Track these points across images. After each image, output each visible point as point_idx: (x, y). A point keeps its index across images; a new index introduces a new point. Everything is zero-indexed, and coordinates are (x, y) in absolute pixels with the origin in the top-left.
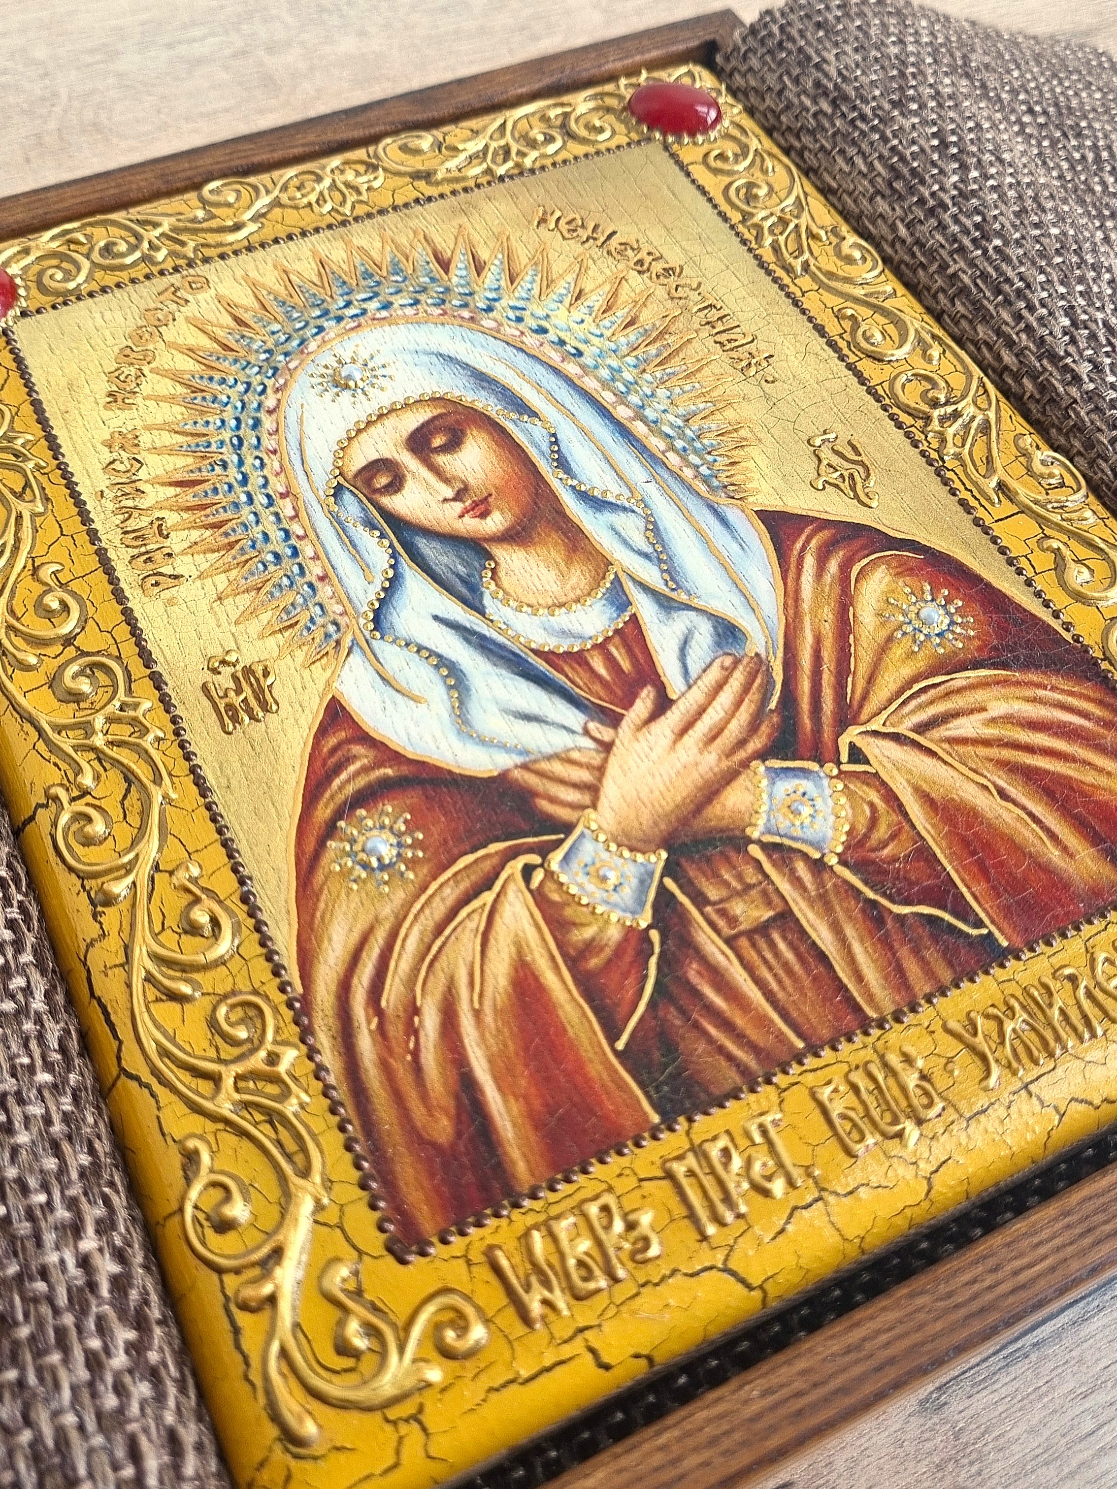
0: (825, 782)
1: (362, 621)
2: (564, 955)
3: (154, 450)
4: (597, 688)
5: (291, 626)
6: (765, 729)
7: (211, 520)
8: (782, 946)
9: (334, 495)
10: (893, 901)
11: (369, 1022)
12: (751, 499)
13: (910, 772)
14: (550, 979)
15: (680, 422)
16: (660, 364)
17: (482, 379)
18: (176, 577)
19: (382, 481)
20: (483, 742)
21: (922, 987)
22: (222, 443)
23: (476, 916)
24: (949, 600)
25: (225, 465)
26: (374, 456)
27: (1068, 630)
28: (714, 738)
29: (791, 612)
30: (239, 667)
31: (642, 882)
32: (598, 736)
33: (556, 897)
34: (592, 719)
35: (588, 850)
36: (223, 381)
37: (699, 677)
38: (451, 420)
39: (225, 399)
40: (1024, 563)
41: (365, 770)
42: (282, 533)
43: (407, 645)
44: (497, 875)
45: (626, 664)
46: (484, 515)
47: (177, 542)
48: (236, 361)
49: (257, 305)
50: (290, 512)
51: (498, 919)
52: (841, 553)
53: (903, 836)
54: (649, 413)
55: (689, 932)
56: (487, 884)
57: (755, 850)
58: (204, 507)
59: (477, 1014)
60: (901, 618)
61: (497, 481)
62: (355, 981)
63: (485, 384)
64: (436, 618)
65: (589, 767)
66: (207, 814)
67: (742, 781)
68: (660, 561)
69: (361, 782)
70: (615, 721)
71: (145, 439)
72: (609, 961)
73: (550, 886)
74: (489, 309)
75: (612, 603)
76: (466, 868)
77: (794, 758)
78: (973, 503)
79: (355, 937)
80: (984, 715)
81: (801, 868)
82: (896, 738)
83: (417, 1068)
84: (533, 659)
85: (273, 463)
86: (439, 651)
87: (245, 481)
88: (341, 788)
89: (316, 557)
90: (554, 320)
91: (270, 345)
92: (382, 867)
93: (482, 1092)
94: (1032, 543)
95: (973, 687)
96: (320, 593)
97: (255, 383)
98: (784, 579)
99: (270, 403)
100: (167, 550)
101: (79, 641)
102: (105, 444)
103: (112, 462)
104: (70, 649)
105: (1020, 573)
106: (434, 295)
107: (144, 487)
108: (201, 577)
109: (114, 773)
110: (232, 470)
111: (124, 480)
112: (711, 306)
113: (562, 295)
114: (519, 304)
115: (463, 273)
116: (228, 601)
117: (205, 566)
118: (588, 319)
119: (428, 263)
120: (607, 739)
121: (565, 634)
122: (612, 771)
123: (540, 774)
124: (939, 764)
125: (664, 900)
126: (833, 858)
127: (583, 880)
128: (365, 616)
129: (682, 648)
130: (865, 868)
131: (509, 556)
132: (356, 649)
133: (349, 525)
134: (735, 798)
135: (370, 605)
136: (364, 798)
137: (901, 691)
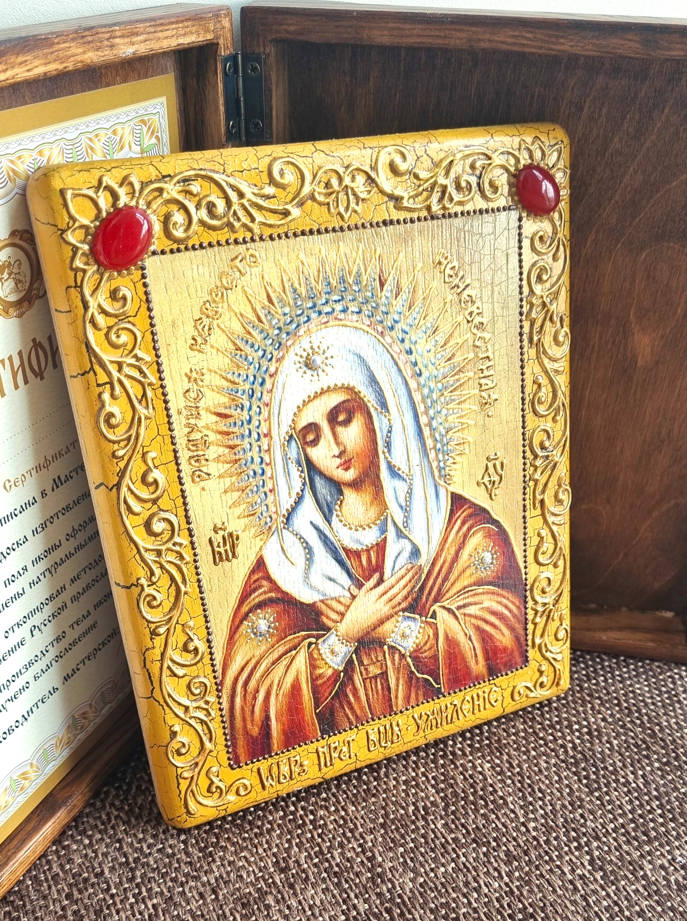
0: (419, 624)
1: (282, 518)
2: (311, 678)
3: (211, 387)
4: (360, 570)
5: (252, 515)
6: (410, 599)
7: (231, 443)
8: (379, 683)
9: (288, 441)
10: (419, 673)
11: (241, 693)
12: (452, 485)
13: (447, 625)
14: (304, 686)
15: (443, 433)
16: (451, 392)
17: (373, 380)
18: (209, 475)
19: (311, 437)
20: (311, 587)
21: (413, 702)
22: (244, 391)
23: (287, 660)
25: (242, 408)
26: (311, 421)
28: (391, 600)
30: (227, 532)
31: (346, 654)
32: (352, 592)
33: (316, 656)
34: (353, 584)
35: (332, 639)
36: (252, 346)
37: (397, 572)
38: (351, 404)
39: (251, 360)
40: (528, 541)
41: (265, 593)
42: (259, 460)
43: (296, 535)
44: (299, 645)
45: (374, 561)
46: (347, 469)
47: (212, 452)
48: (262, 331)
49: (281, 288)
50: (266, 448)
51: (294, 661)
52: (471, 521)
53: (433, 649)
54: (434, 424)
56: (294, 648)
57: (386, 647)
58: (228, 434)
59: (277, 695)
60: (477, 558)
61: (358, 449)
62: (240, 678)
63: (373, 384)
64: (311, 523)
65: (345, 605)
66: (201, 602)
67: (393, 620)
68: (406, 510)
69: (262, 598)
70: (360, 586)
71: (207, 377)
72: (325, 682)
73: (316, 652)
74: (392, 328)
75: (380, 529)
76: (290, 640)
77: (414, 613)
79: (244, 661)
80: (481, 606)
81: (397, 657)
82: (449, 610)
83: (253, 712)
84: (341, 551)
86: (308, 541)
87: (249, 422)
88: (254, 599)
89: (271, 478)
91: (281, 324)
92: (261, 635)
93: (271, 721)
94: (537, 532)
95: (483, 593)
96: (268, 499)
97: (268, 352)
98: (446, 530)
99: (272, 369)
100: (206, 457)
101: (160, 502)
102: (186, 375)
103: (188, 391)
104: (155, 506)
105: (525, 545)
106: (370, 308)
107: (202, 412)
108: (220, 477)
109: (166, 576)
110: (245, 412)
111: (193, 405)
112: (488, 357)
113: (427, 328)
114: (407, 329)
115: (389, 294)
116: (228, 494)
117: (222, 471)
118: (433, 350)
119: (375, 280)
120: (355, 594)
121: (358, 542)
122: (352, 608)
123: (327, 605)
124: (457, 622)
125: (350, 662)
126: (408, 654)
127: (327, 651)
128: (284, 516)
129: (397, 557)
130: (416, 659)
131: (350, 495)
132: (276, 533)
133: (290, 461)
134: (388, 626)
135: (287, 510)
136: (261, 605)
137: (460, 591)
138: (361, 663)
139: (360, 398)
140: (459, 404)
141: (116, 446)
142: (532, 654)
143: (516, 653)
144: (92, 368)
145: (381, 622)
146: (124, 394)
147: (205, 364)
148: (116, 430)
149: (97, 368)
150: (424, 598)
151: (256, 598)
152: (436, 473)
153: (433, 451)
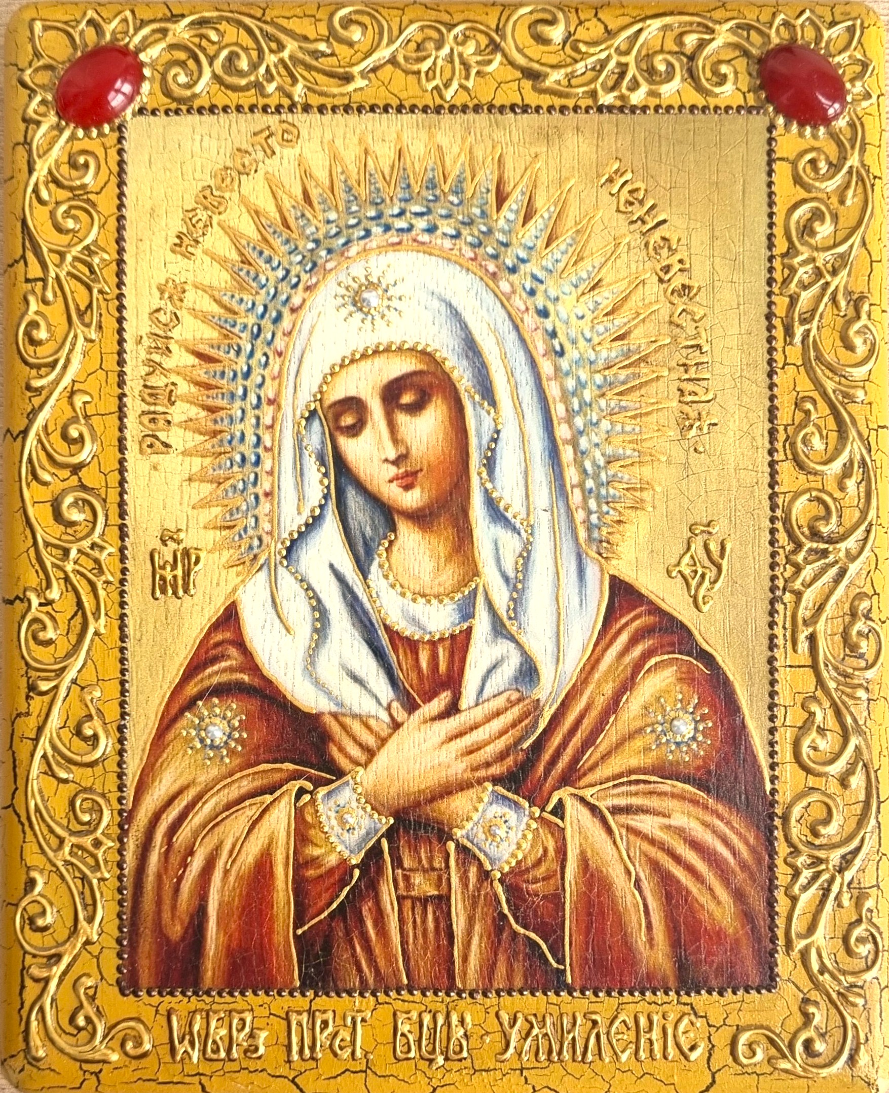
0: (525, 819)
1: (279, 546)
2: (296, 859)
3: (193, 311)
4: (414, 676)
5: (229, 528)
6: (510, 761)
7: (210, 402)
8: (430, 917)
9: (307, 419)
10: (517, 922)
11: (161, 847)
12: (614, 562)
13: (586, 838)
14: (279, 870)
15: (602, 462)
16: (621, 394)
17: (471, 348)
18: (167, 445)
19: (348, 420)
20: (318, 684)
21: (500, 981)
22: (245, 326)
23: (254, 808)
24: (704, 718)
25: (238, 352)
26: (352, 393)
27: (772, 782)
28: (471, 752)
29: (583, 676)
30: (181, 547)
31: (368, 834)
32: (395, 715)
33: (309, 818)
34: (398, 700)
35: (346, 796)
36: (269, 260)
37: (488, 700)
38: (428, 379)
39: (263, 281)
40: (779, 712)
41: (231, 669)
42: (254, 439)
43: (302, 581)
44: (281, 786)
45: (443, 667)
46: (407, 487)
47: (180, 412)
48: (288, 241)
49: (327, 183)
50: (267, 420)
51: (267, 816)
52: (651, 642)
53: (552, 882)
54: (584, 443)
55: (378, 881)
56: (271, 789)
57: (451, 846)
58: (208, 387)
59: (226, 872)
60: (660, 718)
61: (432, 459)
62: (164, 816)
63: (470, 354)
64: (332, 566)
65: (377, 735)
66: (119, 655)
67: (472, 793)
68: (515, 586)
69: (225, 678)
70: (411, 707)
71: (191, 296)
72: (321, 876)
73: (309, 809)
74: (513, 270)
75: (460, 610)
76: (264, 771)
77: (516, 792)
78: (780, 641)
79: (176, 787)
80: (666, 821)
81: (473, 872)
82: (593, 809)
83: (177, 890)
84: (381, 632)
85: (275, 364)
86: (321, 596)
87: (247, 375)
88: (210, 676)
89: (271, 473)
90: (560, 307)
91: (320, 235)
92: (212, 747)
93: (207, 921)
94: (799, 699)
95: (673, 796)
96: (260, 507)
97: (293, 273)
98: (596, 644)
99: (296, 301)
100: (169, 418)
101: (83, 473)
102: (159, 289)
103: (158, 310)
104: (75, 478)
105: (772, 718)
106: (476, 233)
107: (173, 347)
108: (184, 453)
109: (71, 595)
110: (242, 360)
111: (161, 333)
112: (699, 347)
113: (581, 279)
114: (540, 274)
115: (512, 216)
116: (195, 485)
117: (190, 444)
118: (589, 316)
119: (488, 191)
120: (399, 720)
121: (415, 621)
122: (391, 745)
123: (343, 726)
124: (609, 842)
125: (375, 853)
126: (498, 875)
127: (333, 814)
128: (283, 543)
129: (489, 672)
130: (513, 891)
131: (408, 534)
132: (265, 568)
133: (306, 453)
134: (459, 803)
135: (291, 534)
136: (221, 691)
137: (620, 775)
138: (397, 862)
139: (444, 372)
140: (634, 417)
141: (34, 372)
142: (785, 965)
143: (747, 951)
144: (23, 257)
145: (447, 790)
146: (60, 299)
147: (190, 277)
148: (38, 349)
149: (30, 256)
150: (541, 769)
151: (215, 675)
152: (582, 534)
153: (577, 491)
